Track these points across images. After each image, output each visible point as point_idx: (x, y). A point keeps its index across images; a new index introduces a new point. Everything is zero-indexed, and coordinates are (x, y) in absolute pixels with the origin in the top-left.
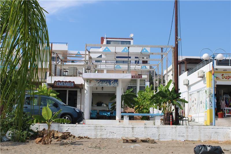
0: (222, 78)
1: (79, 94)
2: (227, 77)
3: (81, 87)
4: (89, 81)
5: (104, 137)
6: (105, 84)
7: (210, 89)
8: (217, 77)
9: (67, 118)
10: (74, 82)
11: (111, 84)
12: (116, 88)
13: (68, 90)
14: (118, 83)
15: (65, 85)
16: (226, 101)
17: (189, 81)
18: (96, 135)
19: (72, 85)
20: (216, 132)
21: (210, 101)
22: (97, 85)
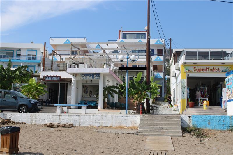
0: (194, 71)
1: (69, 86)
2: (198, 69)
3: (70, 80)
4: (75, 75)
5: (38, 123)
6: (89, 78)
7: (183, 81)
8: (190, 70)
9: (23, 108)
10: (60, 76)
11: (94, 78)
12: (98, 81)
13: (60, 83)
14: (100, 77)
15: (53, 79)
16: (201, 92)
17: (176, 73)
18: (32, 121)
19: (59, 79)
20: (125, 120)
21: (182, 92)
22: (82, 78)
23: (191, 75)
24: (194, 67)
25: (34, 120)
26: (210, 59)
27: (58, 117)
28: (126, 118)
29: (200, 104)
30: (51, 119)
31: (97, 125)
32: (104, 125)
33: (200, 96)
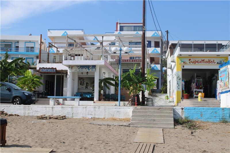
0: (190, 63)
1: (65, 78)
2: (193, 61)
3: (66, 72)
4: (71, 67)
5: (31, 115)
6: (85, 70)
7: (178, 73)
8: (185, 61)
9: (17, 99)
10: (56, 68)
11: (89, 70)
12: (94, 73)
13: (56, 75)
14: (95, 69)
15: (49, 71)
16: (196, 84)
17: (171, 65)
18: (25, 113)
19: (55, 71)
21: (177, 84)
22: (78, 70)
23: (186, 67)
24: (189, 59)
25: (27, 112)
26: (205, 50)
27: (51, 109)
28: (119, 110)
29: (195, 96)
30: (44, 111)
31: (90, 117)
32: (97, 117)
33: (195, 88)
